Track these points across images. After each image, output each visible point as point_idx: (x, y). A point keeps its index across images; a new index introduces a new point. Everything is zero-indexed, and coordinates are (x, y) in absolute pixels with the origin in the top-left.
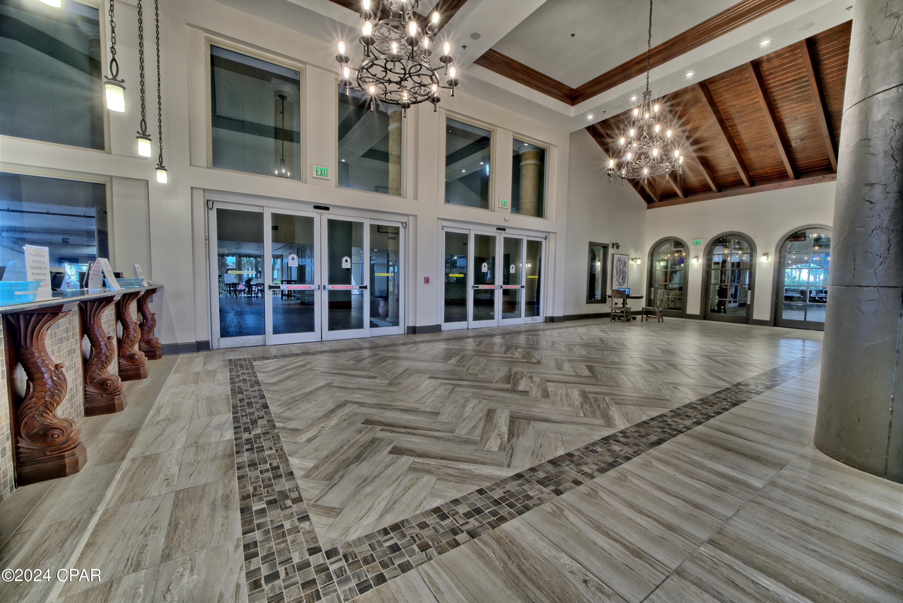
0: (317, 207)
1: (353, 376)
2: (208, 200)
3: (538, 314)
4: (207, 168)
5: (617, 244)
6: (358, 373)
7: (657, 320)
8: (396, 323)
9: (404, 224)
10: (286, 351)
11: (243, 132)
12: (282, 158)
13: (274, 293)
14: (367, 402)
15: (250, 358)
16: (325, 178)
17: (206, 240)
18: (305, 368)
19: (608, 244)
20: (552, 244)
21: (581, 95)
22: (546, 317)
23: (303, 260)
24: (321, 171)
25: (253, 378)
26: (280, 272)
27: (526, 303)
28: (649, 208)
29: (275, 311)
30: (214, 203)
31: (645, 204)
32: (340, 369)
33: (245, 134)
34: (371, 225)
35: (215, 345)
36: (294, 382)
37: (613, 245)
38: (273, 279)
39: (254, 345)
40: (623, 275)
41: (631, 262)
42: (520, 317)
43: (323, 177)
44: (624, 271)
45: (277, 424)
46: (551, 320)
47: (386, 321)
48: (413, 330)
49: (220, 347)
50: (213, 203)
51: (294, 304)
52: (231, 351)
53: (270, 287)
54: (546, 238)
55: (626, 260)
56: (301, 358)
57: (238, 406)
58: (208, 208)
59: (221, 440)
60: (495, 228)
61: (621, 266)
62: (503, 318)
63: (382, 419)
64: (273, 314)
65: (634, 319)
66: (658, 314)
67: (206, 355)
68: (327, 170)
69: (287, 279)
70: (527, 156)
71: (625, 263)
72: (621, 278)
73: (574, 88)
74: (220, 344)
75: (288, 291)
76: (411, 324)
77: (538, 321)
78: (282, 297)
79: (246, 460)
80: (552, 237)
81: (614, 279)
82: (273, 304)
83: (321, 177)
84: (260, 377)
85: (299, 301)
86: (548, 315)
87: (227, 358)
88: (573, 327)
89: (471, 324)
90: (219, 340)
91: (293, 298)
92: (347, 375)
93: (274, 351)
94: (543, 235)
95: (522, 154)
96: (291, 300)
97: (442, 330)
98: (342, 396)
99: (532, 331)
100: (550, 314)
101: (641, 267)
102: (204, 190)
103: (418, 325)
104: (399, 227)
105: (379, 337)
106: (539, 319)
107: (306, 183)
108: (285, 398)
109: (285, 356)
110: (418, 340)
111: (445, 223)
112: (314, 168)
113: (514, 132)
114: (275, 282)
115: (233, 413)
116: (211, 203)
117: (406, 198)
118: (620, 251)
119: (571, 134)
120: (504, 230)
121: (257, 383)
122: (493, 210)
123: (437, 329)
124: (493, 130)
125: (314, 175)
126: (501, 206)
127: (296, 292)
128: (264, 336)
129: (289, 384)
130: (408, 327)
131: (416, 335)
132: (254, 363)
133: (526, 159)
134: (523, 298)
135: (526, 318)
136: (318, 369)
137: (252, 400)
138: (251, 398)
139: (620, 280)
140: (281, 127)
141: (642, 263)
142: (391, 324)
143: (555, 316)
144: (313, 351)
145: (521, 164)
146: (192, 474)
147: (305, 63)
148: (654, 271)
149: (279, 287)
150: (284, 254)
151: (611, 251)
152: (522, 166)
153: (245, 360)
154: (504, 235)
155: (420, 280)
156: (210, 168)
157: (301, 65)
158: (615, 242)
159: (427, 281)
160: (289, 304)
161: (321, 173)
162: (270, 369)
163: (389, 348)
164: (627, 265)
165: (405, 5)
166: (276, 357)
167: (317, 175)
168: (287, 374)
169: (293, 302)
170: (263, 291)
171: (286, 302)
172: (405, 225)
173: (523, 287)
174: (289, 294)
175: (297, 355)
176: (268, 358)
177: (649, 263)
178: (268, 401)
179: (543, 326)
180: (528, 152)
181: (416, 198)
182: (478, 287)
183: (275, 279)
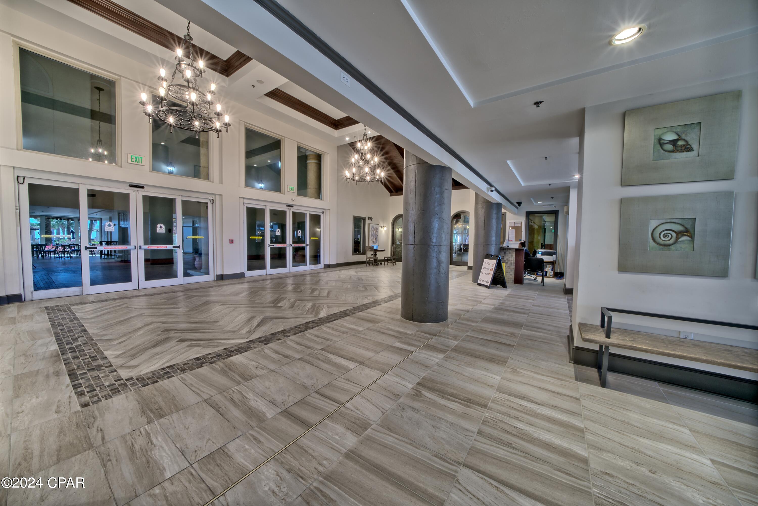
0: (132, 186)
1: (162, 308)
2: (18, 176)
3: (320, 263)
4: (18, 149)
5: (371, 217)
6: (166, 306)
7: (392, 264)
8: (207, 273)
9: (211, 201)
10: (104, 297)
11: (53, 109)
12: (98, 138)
13: (92, 253)
14: (169, 321)
15: (68, 305)
16: (140, 164)
17: (17, 209)
18: (121, 307)
19: (366, 218)
20: (327, 217)
21: (341, 124)
22: (325, 265)
23: (125, 223)
24: (136, 158)
25: (72, 316)
26: (99, 233)
27: (310, 256)
28: (391, 196)
29: (92, 268)
30: (26, 179)
31: (389, 194)
32: (152, 306)
33: (54, 111)
34: (182, 200)
35: (28, 296)
36: (110, 316)
37: (369, 218)
38: (90, 240)
39: (71, 295)
40: (376, 236)
41: (381, 229)
42: (306, 265)
43: (138, 163)
44: (376, 234)
45: (94, 339)
46: (328, 266)
47: (201, 272)
48: (221, 278)
49: (34, 299)
50: (24, 179)
51: (115, 262)
52: (46, 301)
53: (87, 248)
54: (323, 213)
55: (378, 228)
56: (117, 301)
57: (59, 333)
58: (18, 182)
59: (47, 350)
60: (286, 206)
61: (375, 232)
62: (293, 266)
63: (177, 328)
64: (90, 271)
65: (381, 264)
66: (392, 260)
67: (18, 306)
68: (141, 158)
69: (106, 240)
70: (311, 157)
71: (377, 229)
72: (374, 238)
73: (336, 119)
74: (34, 296)
75: (108, 251)
76: (219, 273)
77: (319, 268)
78: (101, 257)
79: (70, 356)
80: (327, 213)
81: (370, 239)
82: (90, 262)
83: (136, 163)
84: (78, 315)
85: (119, 260)
86: (326, 263)
87: (44, 306)
88: (340, 270)
89: (269, 271)
90: (32, 293)
91: (113, 257)
92: (157, 308)
93: (91, 299)
94: (321, 211)
95: (308, 155)
96: (112, 258)
97: (245, 276)
98: (150, 319)
99: (315, 274)
100: (327, 263)
101: (387, 232)
102: (14, 168)
103: (225, 273)
104: (207, 203)
105: (192, 284)
106: (320, 266)
107: (121, 167)
108: (102, 325)
109: (102, 301)
110: (223, 284)
111: (245, 201)
112: (129, 156)
113: (297, 142)
114: (93, 243)
115: (55, 337)
116: (22, 179)
117: (213, 182)
118: (373, 221)
119: (338, 147)
120: (292, 206)
121: (77, 319)
122: (283, 193)
123: (241, 275)
124: (283, 139)
125: (130, 161)
126: (289, 190)
127: (117, 252)
128: (81, 287)
129: (105, 317)
130: (217, 275)
131: (224, 281)
132: (72, 308)
133: (310, 159)
134: (308, 253)
135: (310, 266)
136: (132, 307)
137: (72, 328)
138: (71, 328)
139: (374, 240)
140: (98, 110)
141: (388, 230)
142: (204, 274)
143: (331, 263)
144: (129, 296)
145: (307, 162)
146: (25, 367)
147: (120, 76)
148: (395, 234)
149: (96, 248)
150: (102, 217)
151: (367, 222)
152: (308, 163)
153: (62, 306)
154: (292, 210)
155: (226, 241)
156: (21, 150)
157: (116, 77)
158: (370, 216)
159: (232, 241)
160: (108, 263)
161: (136, 161)
162: (88, 310)
163: (198, 290)
164: (378, 230)
165: (189, 80)
166: (93, 302)
167: (132, 161)
168: (104, 312)
169: (113, 261)
170: (79, 251)
171: (106, 261)
172: (213, 202)
173: (308, 245)
174: (109, 254)
175: (115, 299)
176: (86, 303)
177: (392, 230)
178: (86, 328)
179: (323, 270)
180: (312, 154)
181: (221, 182)
182: (273, 245)
183: (93, 240)
